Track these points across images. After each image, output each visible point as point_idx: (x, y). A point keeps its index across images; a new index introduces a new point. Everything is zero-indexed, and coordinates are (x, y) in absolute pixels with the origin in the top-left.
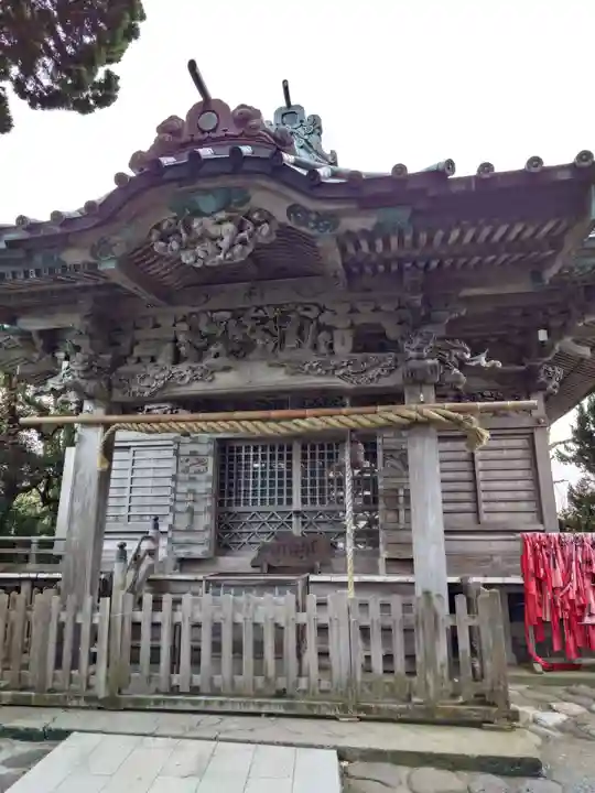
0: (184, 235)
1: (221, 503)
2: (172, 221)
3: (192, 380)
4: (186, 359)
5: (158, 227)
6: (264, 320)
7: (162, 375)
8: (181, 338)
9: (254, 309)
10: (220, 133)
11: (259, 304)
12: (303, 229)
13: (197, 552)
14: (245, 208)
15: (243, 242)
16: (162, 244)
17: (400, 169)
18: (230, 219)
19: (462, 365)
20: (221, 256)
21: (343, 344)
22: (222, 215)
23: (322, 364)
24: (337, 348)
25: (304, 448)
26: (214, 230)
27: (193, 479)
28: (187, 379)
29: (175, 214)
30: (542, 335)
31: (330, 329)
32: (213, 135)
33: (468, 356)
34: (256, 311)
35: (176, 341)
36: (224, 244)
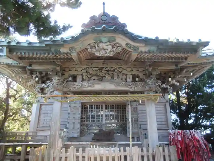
0: (97, 47)
1: (82, 121)
2: (94, 43)
3: (88, 86)
4: (85, 80)
5: (89, 44)
6: (108, 71)
7: (79, 84)
8: (84, 74)
9: (105, 68)
10: (107, 22)
11: (107, 66)
12: (129, 50)
13: (76, 135)
14: (114, 42)
15: (113, 51)
16: (90, 49)
17: (157, 38)
18: (110, 45)
19: (159, 86)
20: (107, 54)
21: (129, 79)
22: (108, 43)
23: (125, 84)
24: (128, 80)
25: (106, 106)
26: (105, 47)
27: (74, 114)
28: (87, 86)
29: (95, 42)
30: (170, 79)
31: (126, 75)
32: (105, 22)
33: (161, 84)
34: (106, 68)
35: (82, 75)
36: (108, 51)
